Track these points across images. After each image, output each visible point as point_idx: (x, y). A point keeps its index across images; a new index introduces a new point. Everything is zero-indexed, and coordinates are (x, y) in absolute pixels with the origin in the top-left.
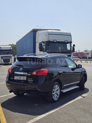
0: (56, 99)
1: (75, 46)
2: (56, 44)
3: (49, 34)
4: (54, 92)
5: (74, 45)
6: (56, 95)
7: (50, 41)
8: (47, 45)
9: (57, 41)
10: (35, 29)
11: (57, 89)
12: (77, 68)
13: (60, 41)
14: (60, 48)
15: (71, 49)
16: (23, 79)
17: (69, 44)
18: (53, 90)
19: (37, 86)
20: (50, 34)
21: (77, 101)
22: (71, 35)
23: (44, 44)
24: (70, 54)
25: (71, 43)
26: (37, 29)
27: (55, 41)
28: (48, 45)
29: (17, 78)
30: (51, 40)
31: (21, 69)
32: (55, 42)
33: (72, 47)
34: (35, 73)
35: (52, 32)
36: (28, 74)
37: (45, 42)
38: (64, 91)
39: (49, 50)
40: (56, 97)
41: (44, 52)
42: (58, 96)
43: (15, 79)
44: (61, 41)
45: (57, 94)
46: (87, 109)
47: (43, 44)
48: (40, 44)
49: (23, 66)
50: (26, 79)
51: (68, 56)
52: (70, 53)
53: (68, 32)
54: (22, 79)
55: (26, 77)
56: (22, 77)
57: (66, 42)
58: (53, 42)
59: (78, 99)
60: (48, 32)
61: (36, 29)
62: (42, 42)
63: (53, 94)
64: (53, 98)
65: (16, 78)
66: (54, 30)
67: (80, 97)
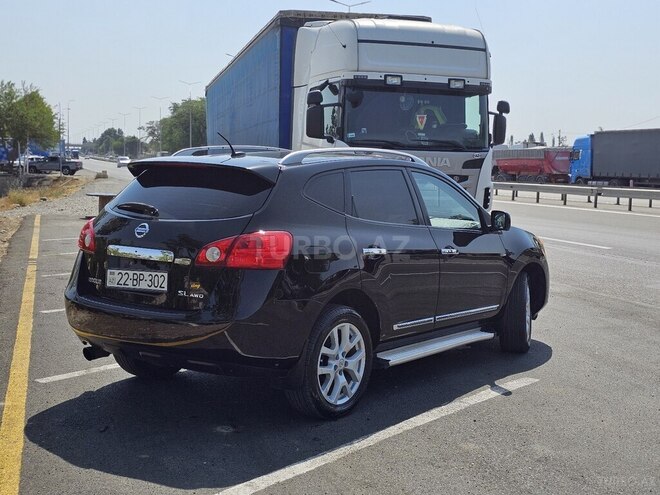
0: (339, 402)
1: (507, 111)
2: (403, 99)
3: (359, 41)
4: (330, 362)
5: (503, 107)
6: (342, 379)
7: (364, 79)
8: (347, 101)
9: (402, 82)
10: (289, 12)
11: (347, 346)
12: (485, 230)
13: (420, 79)
14: (421, 121)
15: (484, 125)
16: (153, 288)
17: (478, 97)
18: (324, 350)
19: (229, 325)
20: (364, 39)
21: (466, 411)
22: (485, 50)
23: (335, 99)
24: (476, 155)
25: (484, 90)
26: (305, 13)
27: (396, 81)
28: (356, 103)
29: (122, 282)
30: (372, 76)
31: (143, 229)
32: (393, 88)
33: (492, 117)
34: (213, 254)
35: (378, 29)
36: (178, 261)
37: (337, 85)
38: (396, 358)
39: (357, 131)
40: (344, 392)
41: (331, 141)
42: (357, 384)
43: (108, 285)
44: (430, 79)
45: (348, 375)
46: (502, 461)
47: (328, 97)
48: (314, 99)
49: (156, 214)
50: (165, 285)
51: (468, 165)
52: (481, 148)
53: (470, 31)
54: (144, 286)
55: (166, 275)
56: (146, 274)
57: (459, 85)
58: (381, 87)
59: (473, 406)
60: (357, 30)
61: (298, 13)
62: (322, 87)
63: (321, 370)
64: (324, 393)
65: (115, 278)
66: (391, 17)
67: (485, 394)
